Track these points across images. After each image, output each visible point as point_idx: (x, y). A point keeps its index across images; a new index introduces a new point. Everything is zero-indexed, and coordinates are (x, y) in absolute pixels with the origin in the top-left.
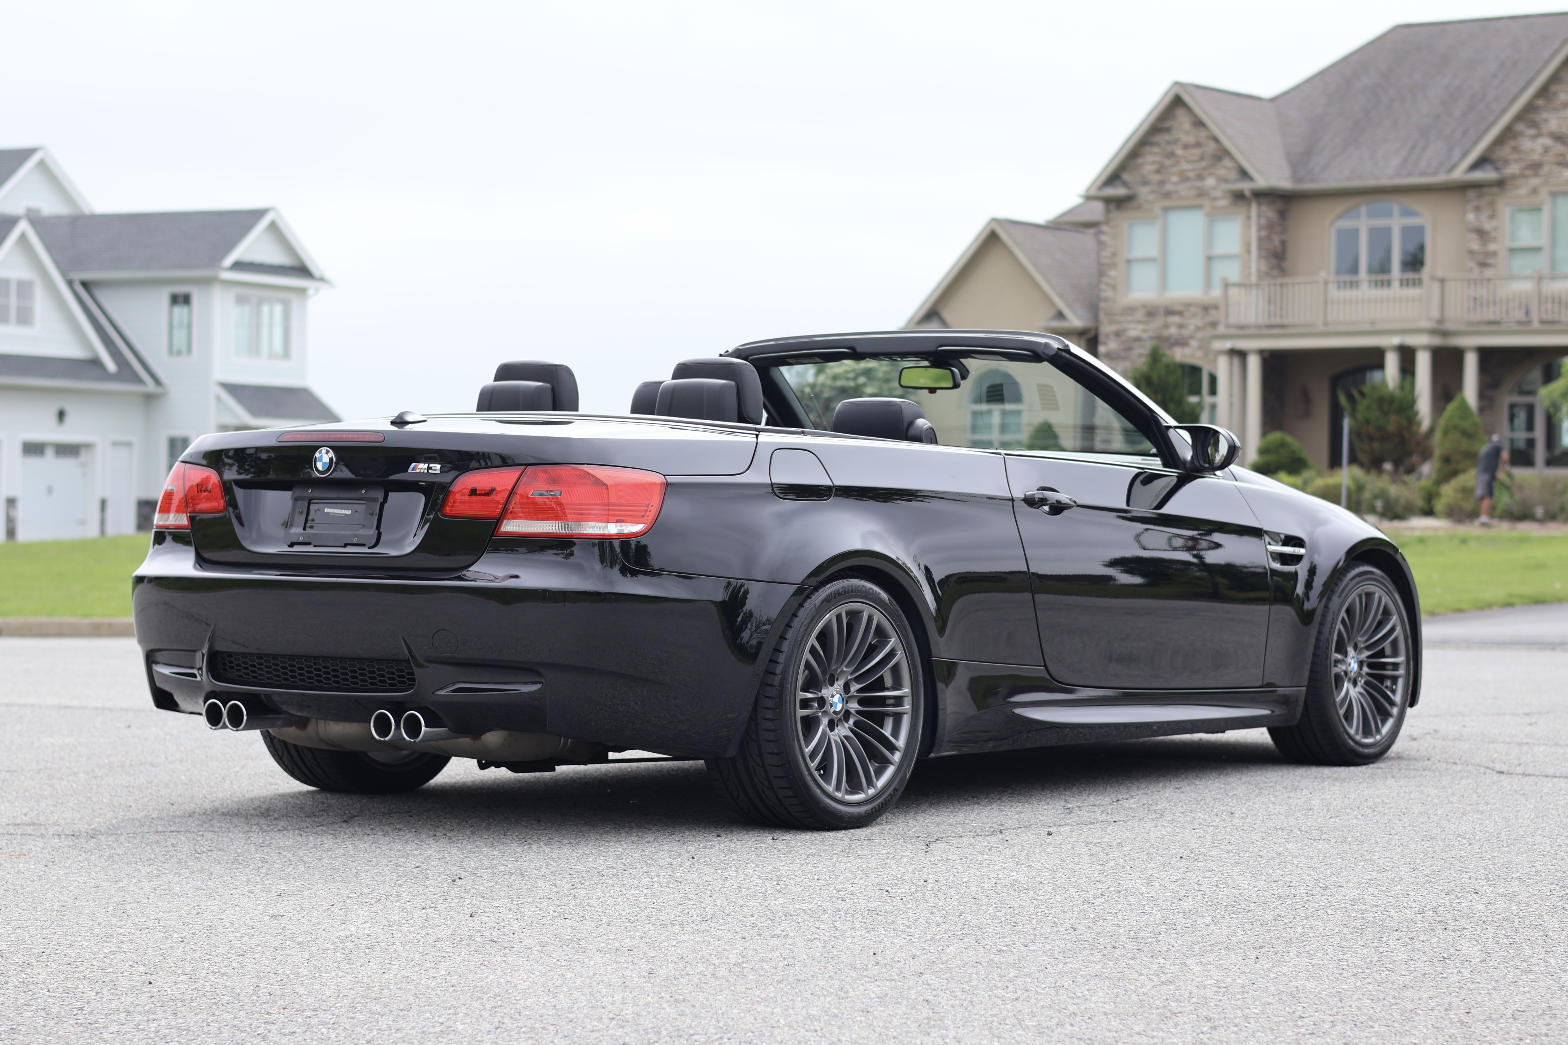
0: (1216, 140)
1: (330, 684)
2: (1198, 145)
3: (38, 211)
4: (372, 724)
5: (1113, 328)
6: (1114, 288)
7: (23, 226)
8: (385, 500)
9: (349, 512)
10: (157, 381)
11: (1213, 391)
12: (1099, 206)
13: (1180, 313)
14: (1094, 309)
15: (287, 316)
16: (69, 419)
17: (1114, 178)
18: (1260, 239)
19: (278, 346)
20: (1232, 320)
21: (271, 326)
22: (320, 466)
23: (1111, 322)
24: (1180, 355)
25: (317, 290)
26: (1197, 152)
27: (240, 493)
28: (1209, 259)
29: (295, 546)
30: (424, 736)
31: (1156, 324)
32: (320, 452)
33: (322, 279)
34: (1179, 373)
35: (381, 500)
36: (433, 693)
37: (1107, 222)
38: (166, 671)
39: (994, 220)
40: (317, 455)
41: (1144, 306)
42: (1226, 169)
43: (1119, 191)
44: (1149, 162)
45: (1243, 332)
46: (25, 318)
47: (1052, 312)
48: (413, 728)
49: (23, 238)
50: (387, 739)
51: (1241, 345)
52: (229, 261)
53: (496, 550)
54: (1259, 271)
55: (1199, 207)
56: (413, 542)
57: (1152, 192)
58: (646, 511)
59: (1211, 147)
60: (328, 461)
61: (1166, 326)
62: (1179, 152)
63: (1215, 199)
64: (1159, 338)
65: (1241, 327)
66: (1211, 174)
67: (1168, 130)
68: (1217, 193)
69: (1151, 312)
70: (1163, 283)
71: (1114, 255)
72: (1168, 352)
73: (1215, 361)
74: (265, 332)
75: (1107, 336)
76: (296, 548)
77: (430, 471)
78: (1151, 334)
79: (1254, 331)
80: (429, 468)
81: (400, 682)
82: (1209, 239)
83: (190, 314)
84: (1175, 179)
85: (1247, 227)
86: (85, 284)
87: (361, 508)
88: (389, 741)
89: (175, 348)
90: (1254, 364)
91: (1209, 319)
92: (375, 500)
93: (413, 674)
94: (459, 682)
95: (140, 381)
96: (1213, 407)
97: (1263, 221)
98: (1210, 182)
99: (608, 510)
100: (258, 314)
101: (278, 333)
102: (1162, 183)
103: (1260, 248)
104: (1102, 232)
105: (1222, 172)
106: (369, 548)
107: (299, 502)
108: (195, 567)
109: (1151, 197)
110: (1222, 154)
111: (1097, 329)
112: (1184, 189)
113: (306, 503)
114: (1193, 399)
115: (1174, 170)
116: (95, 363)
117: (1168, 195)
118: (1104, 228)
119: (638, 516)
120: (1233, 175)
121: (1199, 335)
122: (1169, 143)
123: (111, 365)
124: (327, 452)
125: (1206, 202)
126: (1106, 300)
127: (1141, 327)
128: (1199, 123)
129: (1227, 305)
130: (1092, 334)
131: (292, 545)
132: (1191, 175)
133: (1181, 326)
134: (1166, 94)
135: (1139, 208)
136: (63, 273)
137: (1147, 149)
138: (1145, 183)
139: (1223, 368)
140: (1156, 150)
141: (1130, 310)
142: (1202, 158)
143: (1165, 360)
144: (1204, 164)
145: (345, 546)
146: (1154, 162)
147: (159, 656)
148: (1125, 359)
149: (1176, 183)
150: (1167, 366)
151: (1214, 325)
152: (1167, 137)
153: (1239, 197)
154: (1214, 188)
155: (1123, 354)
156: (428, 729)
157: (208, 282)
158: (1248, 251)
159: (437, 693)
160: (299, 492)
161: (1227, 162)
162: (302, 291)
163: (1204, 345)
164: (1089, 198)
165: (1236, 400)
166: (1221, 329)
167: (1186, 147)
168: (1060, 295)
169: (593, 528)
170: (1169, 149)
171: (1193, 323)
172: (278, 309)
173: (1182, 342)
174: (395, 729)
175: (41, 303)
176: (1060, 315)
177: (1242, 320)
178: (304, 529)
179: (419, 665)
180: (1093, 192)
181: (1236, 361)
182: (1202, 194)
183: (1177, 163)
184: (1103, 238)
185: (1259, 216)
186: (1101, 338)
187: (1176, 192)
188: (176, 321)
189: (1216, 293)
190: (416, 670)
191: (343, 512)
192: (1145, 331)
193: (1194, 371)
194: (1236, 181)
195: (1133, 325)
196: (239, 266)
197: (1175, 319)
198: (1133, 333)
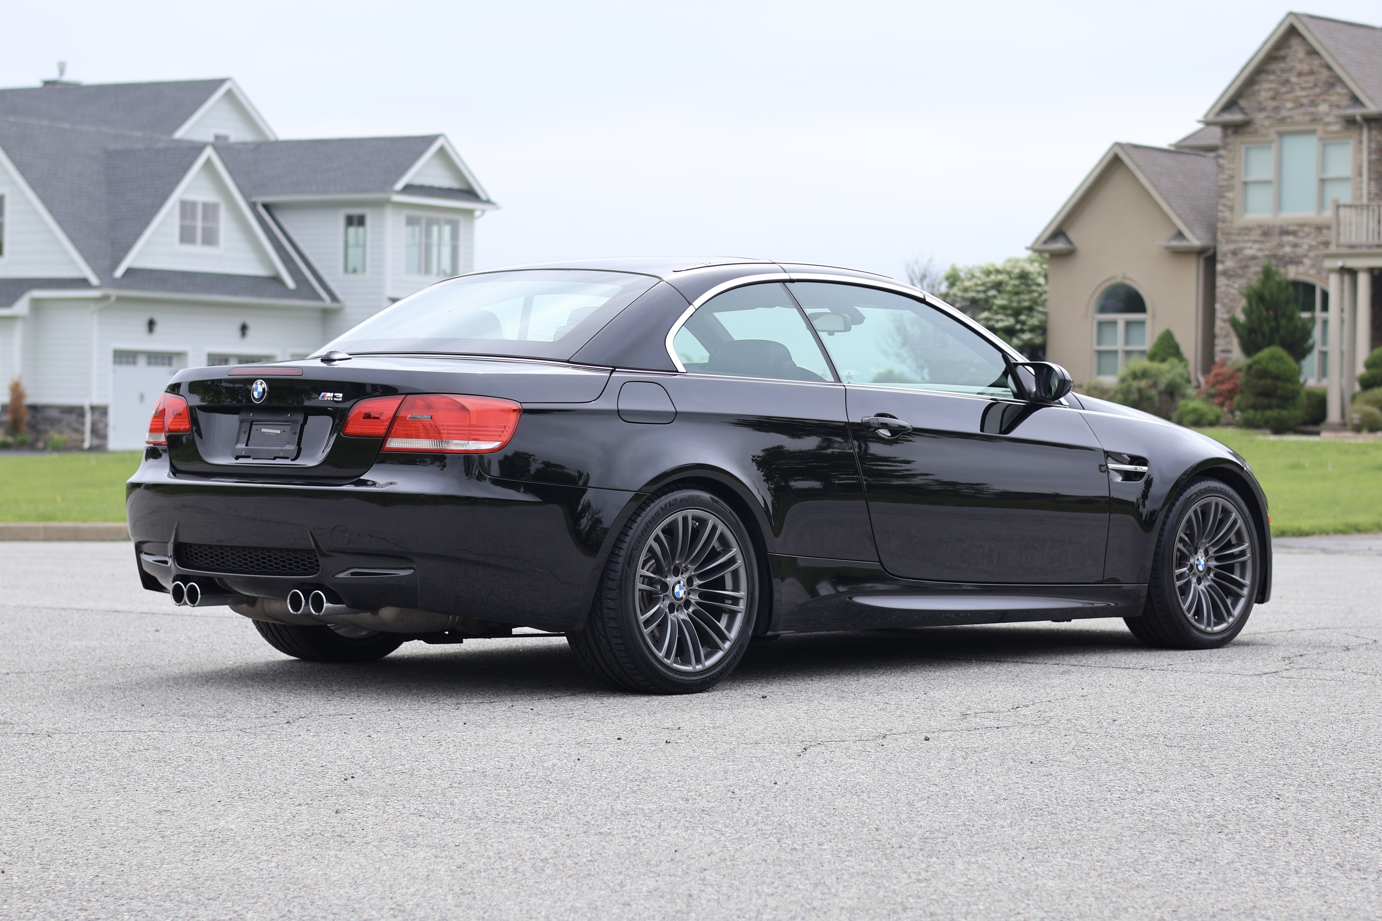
0: (1329, 68)
1: (261, 569)
2: (1312, 73)
3: (226, 138)
4: (288, 601)
5: (1231, 247)
6: (1231, 209)
7: (209, 152)
8: (305, 422)
9: (279, 432)
10: (334, 298)
11: (1325, 307)
12: (1217, 131)
13: (1294, 233)
14: (1212, 230)
15: (455, 236)
16: (251, 333)
17: (1231, 104)
18: (1370, 162)
19: (446, 265)
20: (1343, 240)
21: (439, 245)
22: (256, 395)
23: (1228, 242)
24: (1292, 273)
25: (483, 211)
26: (1311, 79)
27: (201, 416)
28: (1323, 181)
29: (240, 459)
30: (325, 611)
31: (1273, 242)
32: (256, 384)
33: (488, 202)
34: (1291, 289)
35: (301, 422)
36: (333, 576)
37: (1225, 147)
38: (150, 559)
39: (1118, 144)
40: (254, 386)
41: (1260, 226)
42: (1338, 95)
43: (1235, 117)
44: (1265, 89)
45: (1354, 250)
46: (210, 238)
47: (1172, 232)
48: (318, 604)
49: (209, 163)
50: (299, 613)
51: (1352, 263)
52: (399, 185)
53: (382, 462)
54: (1369, 193)
55: (1313, 132)
56: (322, 456)
57: (1267, 117)
58: (503, 431)
59: (1325, 74)
60: (261, 390)
61: (1281, 245)
62: (1294, 79)
63: (1328, 124)
64: (1274, 256)
65: (1352, 247)
66: (1324, 100)
67: (1283, 58)
68: (1330, 119)
69: (1266, 232)
70: (1279, 205)
71: (1232, 177)
72: (1282, 271)
73: (1327, 278)
74: (435, 250)
75: (1225, 255)
76: (241, 461)
77: (335, 399)
78: (1267, 253)
79: (1364, 250)
80: (334, 397)
81: (310, 567)
82: (1323, 164)
83: (365, 234)
84: (1289, 105)
85: (1359, 151)
86: (266, 207)
87: (287, 428)
88: (300, 615)
89: (350, 268)
90: (1364, 281)
91: (1322, 239)
92: (297, 422)
93: (317, 561)
94: (354, 568)
95: (319, 298)
96: (1325, 322)
97: (1374, 145)
98: (1323, 108)
99: (470, 430)
100: (428, 234)
101: (446, 251)
102: (1277, 109)
103: (1370, 171)
104: (1221, 157)
105: (1334, 98)
106: (292, 460)
107: (244, 424)
108: (169, 476)
109: (1267, 123)
110: (1335, 81)
111: (1215, 248)
112: (1298, 115)
113: (249, 424)
114: (1305, 315)
115: (1289, 96)
116: (276, 279)
117: (1283, 120)
118: (1222, 152)
119: (497, 435)
120: (1345, 102)
121: (1312, 254)
122: (1283, 71)
123: (291, 284)
124: (261, 384)
125: (1320, 128)
126: (1224, 221)
127: (1257, 246)
128: (1312, 52)
129: (1338, 224)
130: (1210, 253)
131: (237, 458)
132: (1305, 101)
133: (1295, 246)
134: (1280, 25)
135: (1255, 132)
136: (246, 196)
137: (1264, 76)
138: (1262, 109)
139: (1333, 285)
140: (1272, 77)
141: (1247, 230)
142: (1316, 85)
143: (1277, 278)
144: (1317, 90)
145: (275, 458)
146: (1270, 89)
147: (145, 547)
148: (1241, 276)
149: (1291, 109)
150: (1279, 284)
151: (1326, 244)
152: (1282, 65)
153: (1350, 122)
154: (1327, 114)
155: (1240, 272)
156: (330, 605)
157: (381, 204)
158: (1360, 174)
159: (336, 576)
160: (243, 416)
161: (1339, 89)
162: (470, 213)
163: (1317, 264)
164: (1208, 123)
165: (1346, 315)
166: (1333, 249)
167: (1300, 74)
168: (1180, 216)
169: (457, 445)
170: (1284, 76)
171: (1306, 243)
172: (447, 230)
173: (1296, 261)
174: (305, 605)
175: (225, 224)
176: (1180, 235)
177: (1354, 240)
178: (247, 445)
179: (323, 555)
180: (1211, 118)
181: (1347, 279)
182: (1315, 119)
183: (1292, 90)
184: (1221, 161)
185: (1370, 140)
186: (1219, 257)
187: (1291, 117)
188: (351, 241)
189: (1328, 214)
190: (319, 558)
191: (275, 431)
192: (1260, 250)
193: (1309, 289)
194: (1347, 107)
195: (1249, 245)
196: (409, 189)
197: (1290, 238)
198: (1249, 252)
